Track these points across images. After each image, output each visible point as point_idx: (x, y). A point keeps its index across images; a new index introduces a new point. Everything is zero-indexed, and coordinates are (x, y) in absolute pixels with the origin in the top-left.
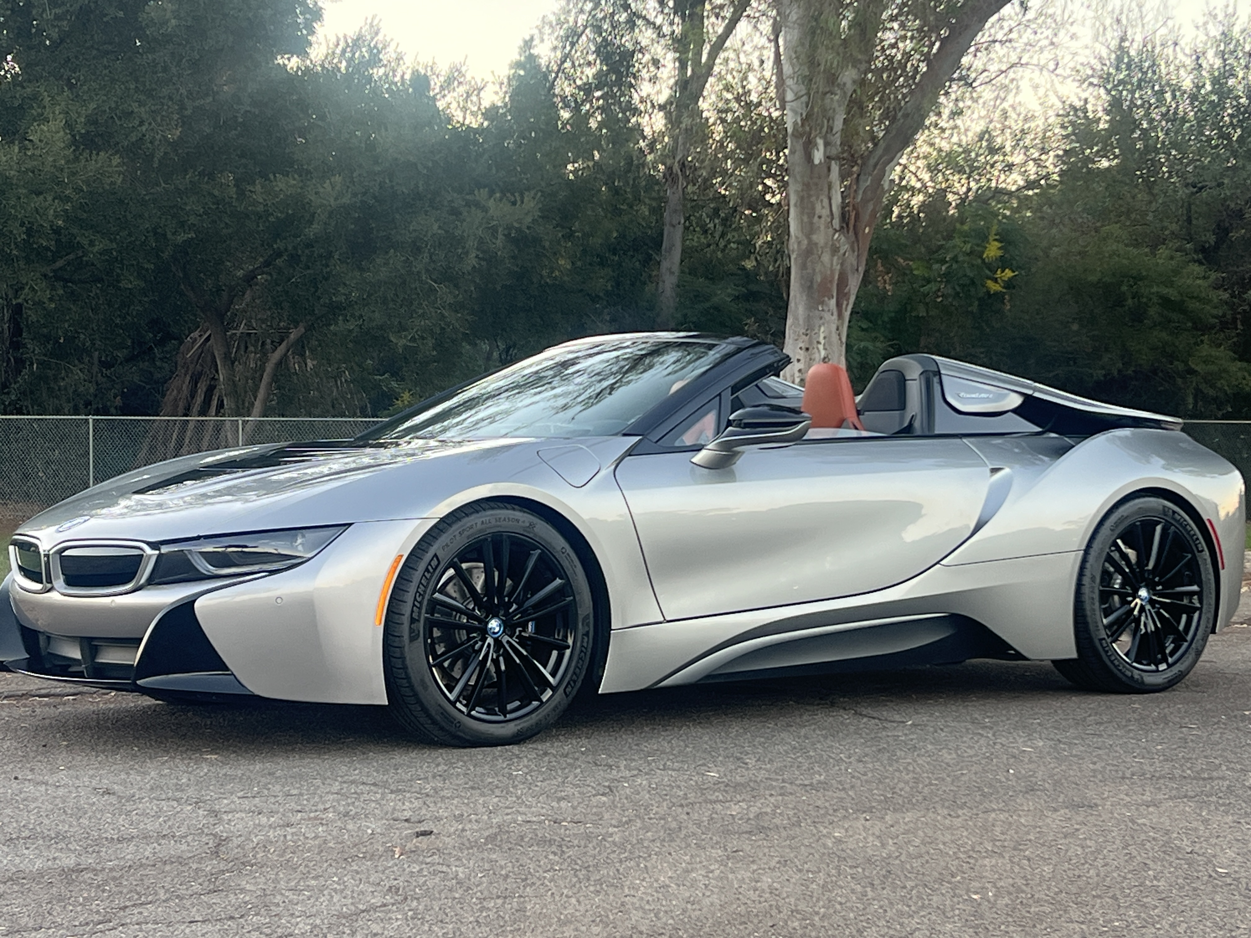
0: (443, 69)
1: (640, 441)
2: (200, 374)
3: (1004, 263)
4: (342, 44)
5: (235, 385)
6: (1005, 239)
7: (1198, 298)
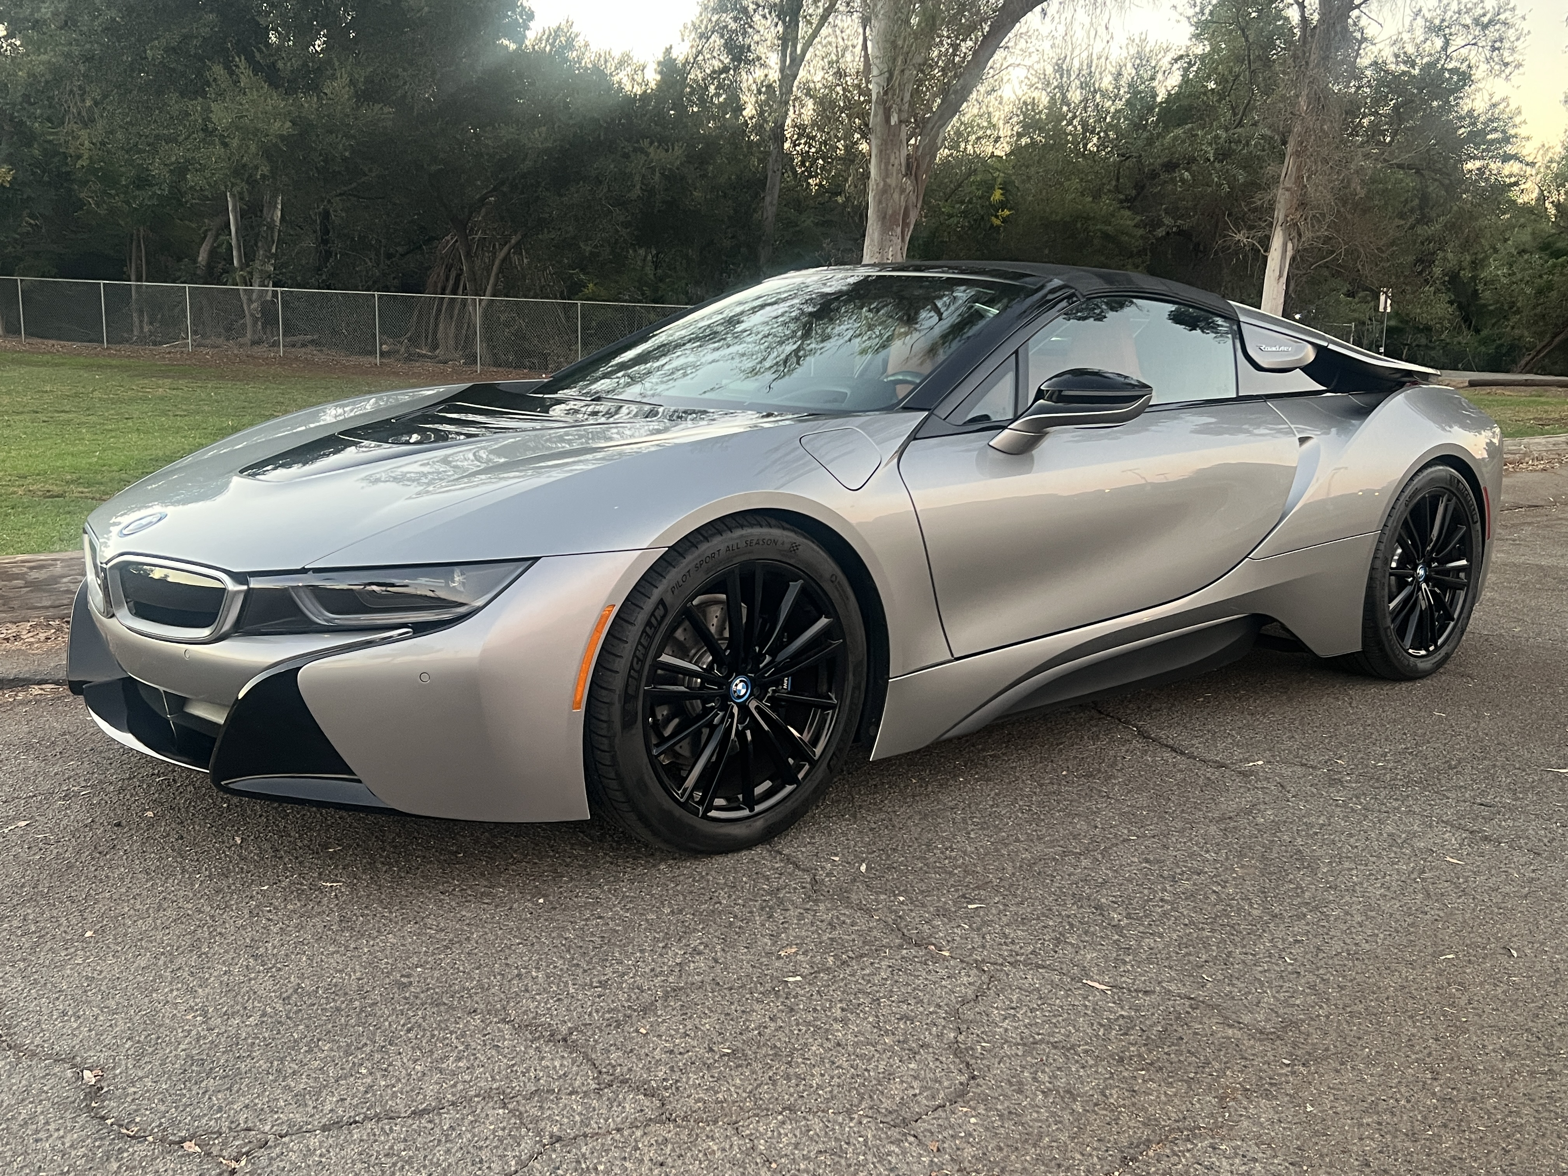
0: (617, 54)
1: (926, 419)
2: (452, 265)
3: (1003, 205)
4: (547, 33)
5: (474, 274)
6: (1005, 188)
7: (1127, 234)
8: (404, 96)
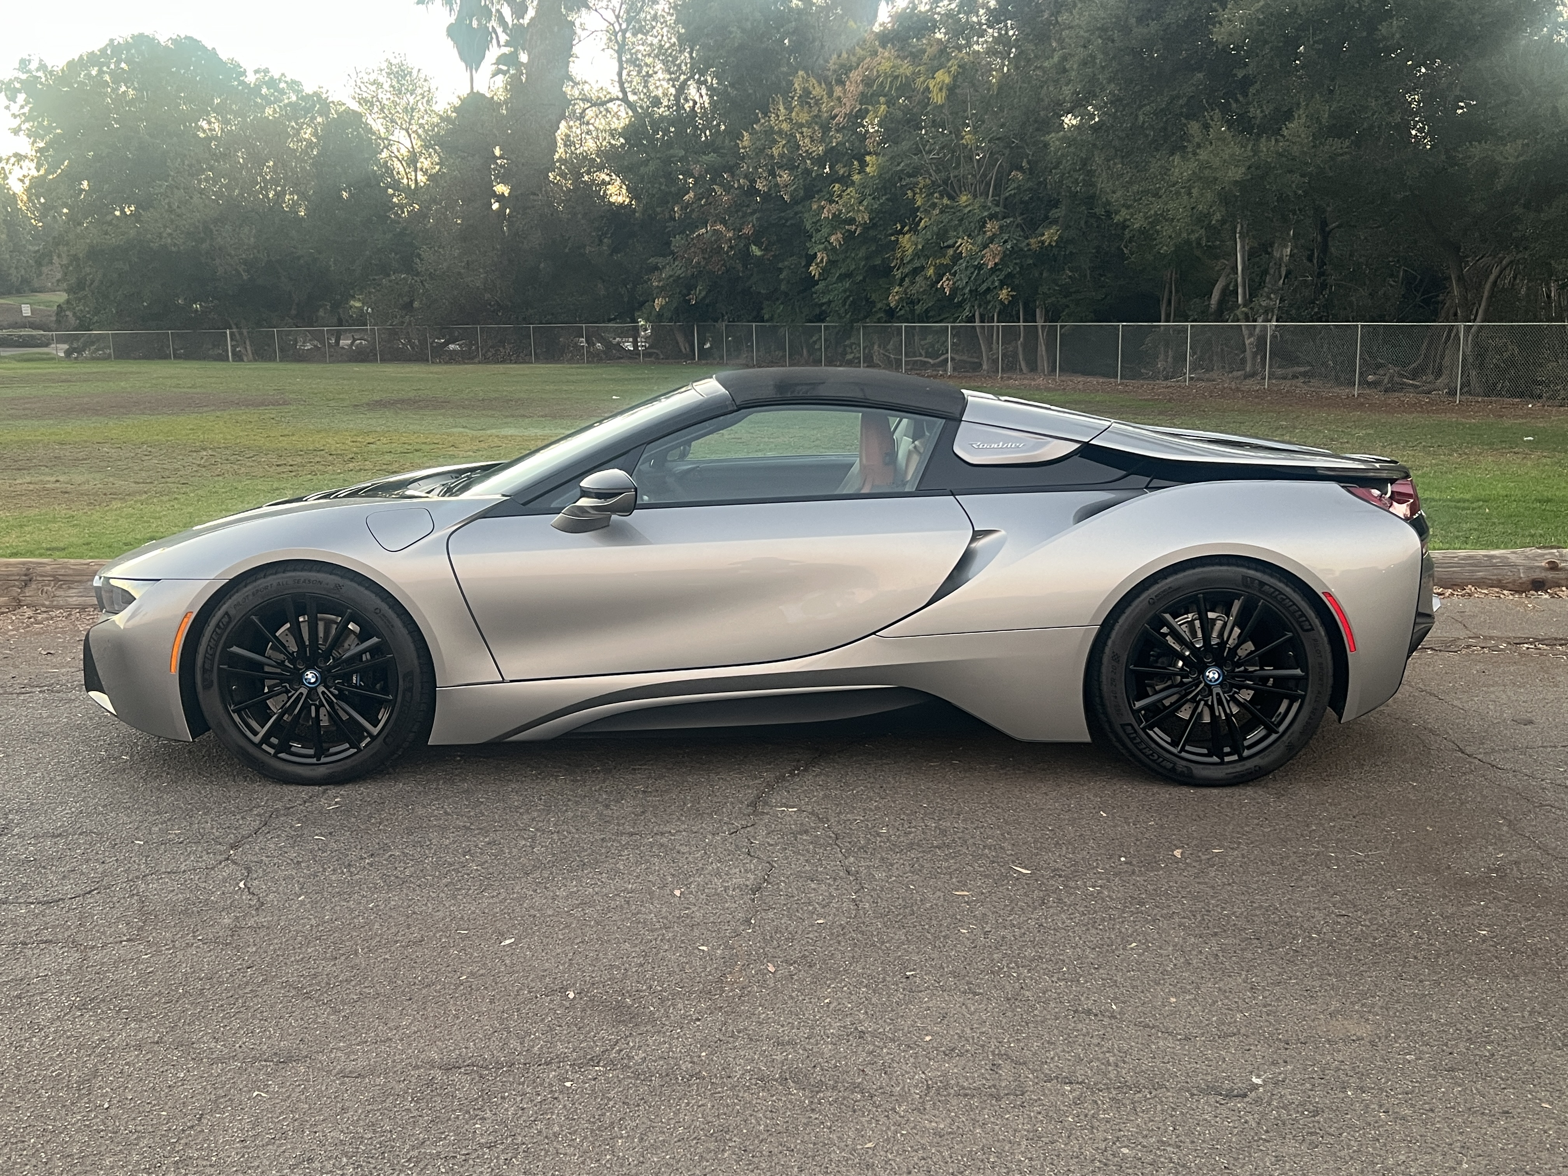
1: (501, 503)
8: (1371, 127)
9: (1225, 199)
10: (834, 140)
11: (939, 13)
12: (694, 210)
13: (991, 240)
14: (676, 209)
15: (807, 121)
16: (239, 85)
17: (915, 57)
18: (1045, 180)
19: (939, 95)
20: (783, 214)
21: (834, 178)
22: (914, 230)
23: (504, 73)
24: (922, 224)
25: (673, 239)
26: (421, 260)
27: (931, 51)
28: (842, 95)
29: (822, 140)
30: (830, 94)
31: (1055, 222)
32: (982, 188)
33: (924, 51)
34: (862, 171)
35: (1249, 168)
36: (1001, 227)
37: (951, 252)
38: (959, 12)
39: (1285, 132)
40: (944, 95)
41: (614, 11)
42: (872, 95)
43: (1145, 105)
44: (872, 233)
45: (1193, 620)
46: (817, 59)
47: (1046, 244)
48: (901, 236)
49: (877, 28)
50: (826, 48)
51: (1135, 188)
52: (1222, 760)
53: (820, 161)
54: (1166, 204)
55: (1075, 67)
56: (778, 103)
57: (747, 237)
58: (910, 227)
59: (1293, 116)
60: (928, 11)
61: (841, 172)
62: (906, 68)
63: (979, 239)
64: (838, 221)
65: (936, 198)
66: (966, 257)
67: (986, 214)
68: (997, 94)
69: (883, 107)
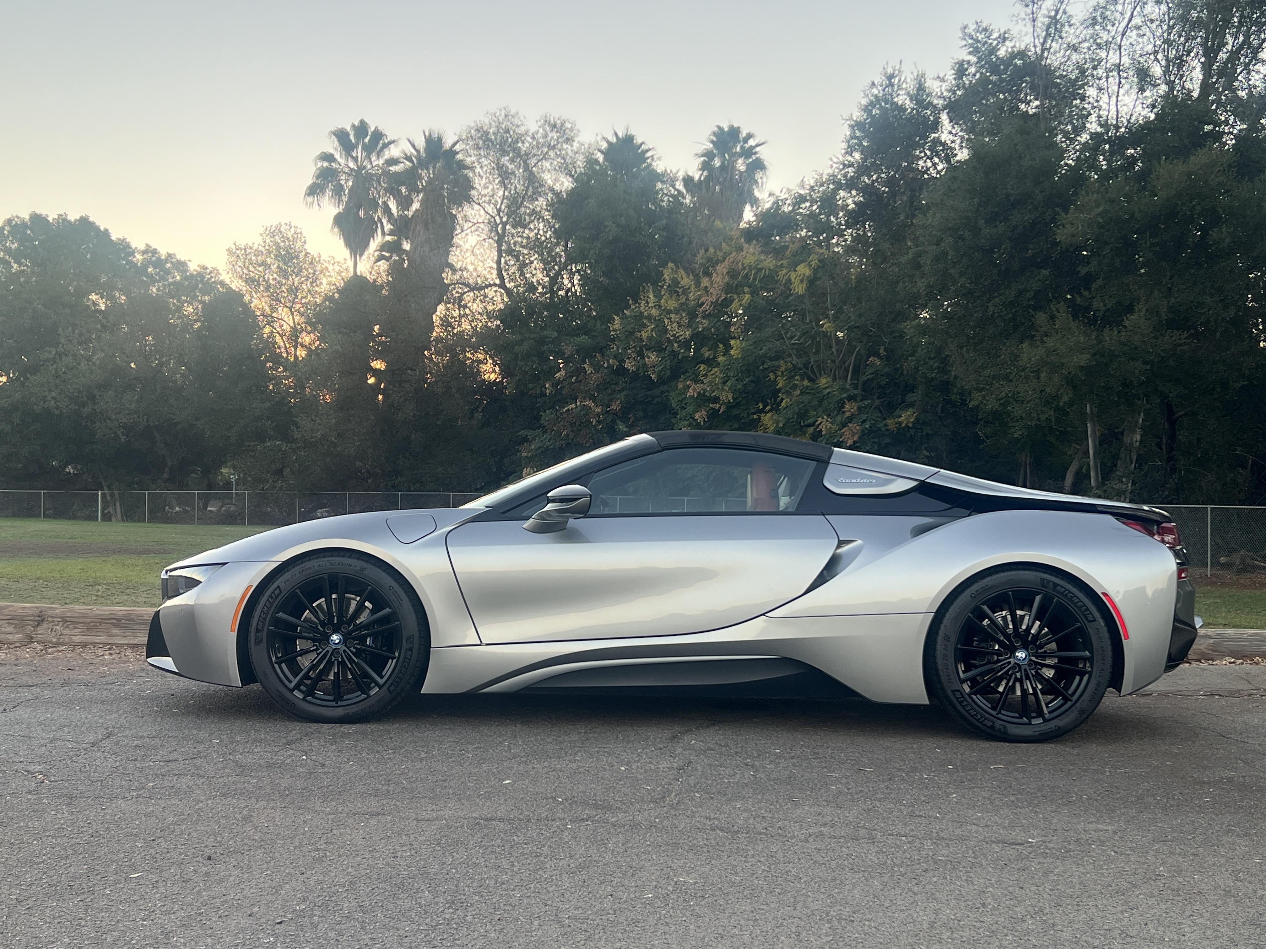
1: (486, 512)
9: (1071, 382)
10: (700, 326)
11: (801, 214)
12: (564, 387)
13: (850, 419)
14: (547, 386)
15: (675, 308)
16: (127, 264)
17: (778, 251)
18: (902, 366)
19: (800, 286)
20: (649, 393)
21: (698, 360)
22: (776, 408)
23: (387, 259)
24: (783, 404)
25: (543, 414)
26: (298, 427)
27: (793, 247)
28: (708, 285)
29: (689, 325)
30: (698, 283)
31: (912, 405)
32: (841, 373)
33: (787, 247)
34: (726, 353)
35: (1095, 355)
36: (859, 408)
37: (811, 430)
38: (820, 214)
39: (1127, 323)
40: (804, 285)
41: (495, 205)
42: (737, 285)
43: (995, 297)
44: (735, 412)
45: (1006, 616)
46: (685, 254)
47: (903, 425)
48: (763, 415)
49: (743, 225)
50: (694, 243)
51: (987, 372)
52: (1030, 721)
53: (686, 345)
54: (1016, 388)
55: (928, 262)
56: (648, 291)
57: (615, 414)
58: (772, 407)
59: (1134, 309)
60: (791, 212)
61: (707, 355)
62: (769, 262)
63: (839, 418)
64: (703, 399)
65: (797, 380)
66: (825, 435)
67: (845, 395)
68: (856, 287)
69: (747, 296)
